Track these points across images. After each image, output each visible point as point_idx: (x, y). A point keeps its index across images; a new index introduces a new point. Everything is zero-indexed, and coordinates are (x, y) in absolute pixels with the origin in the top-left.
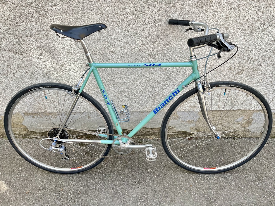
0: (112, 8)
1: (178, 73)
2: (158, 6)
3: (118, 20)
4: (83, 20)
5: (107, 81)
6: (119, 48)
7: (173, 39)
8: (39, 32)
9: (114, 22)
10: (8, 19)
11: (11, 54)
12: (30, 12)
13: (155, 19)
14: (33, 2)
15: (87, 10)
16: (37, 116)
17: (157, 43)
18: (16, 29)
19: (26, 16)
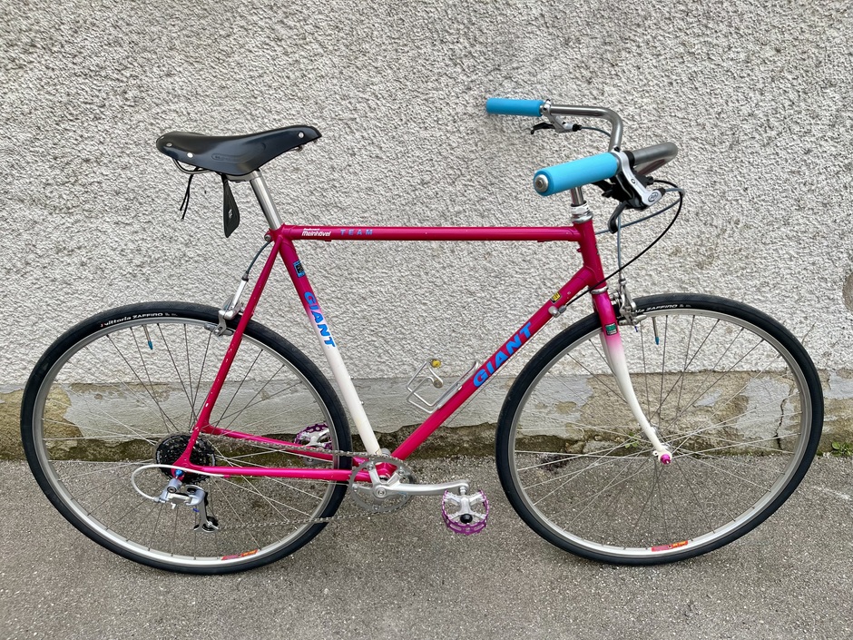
0: (335, 81)
1: (525, 265)
2: (465, 78)
3: (352, 116)
4: (251, 114)
5: (320, 287)
6: (356, 195)
7: (509, 168)
8: (122, 148)
9: (340, 119)
10: (33, 111)
11: (37, 213)
12: (97, 93)
13: (457, 114)
14: (107, 63)
15: (263, 89)
16: (111, 393)
17: (463, 181)
18: (56, 141)
19: (86, 103)
